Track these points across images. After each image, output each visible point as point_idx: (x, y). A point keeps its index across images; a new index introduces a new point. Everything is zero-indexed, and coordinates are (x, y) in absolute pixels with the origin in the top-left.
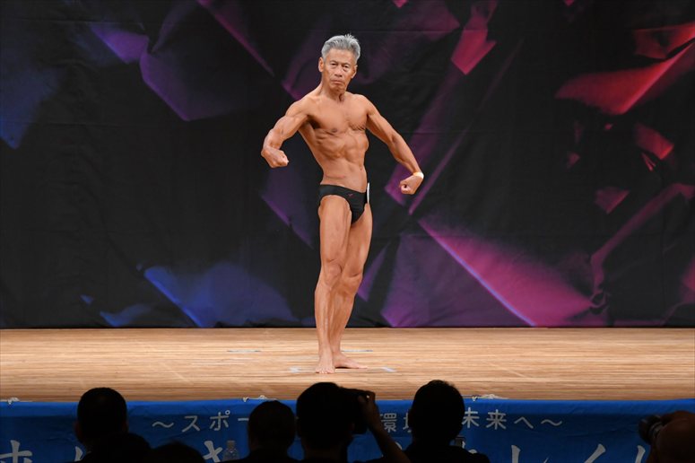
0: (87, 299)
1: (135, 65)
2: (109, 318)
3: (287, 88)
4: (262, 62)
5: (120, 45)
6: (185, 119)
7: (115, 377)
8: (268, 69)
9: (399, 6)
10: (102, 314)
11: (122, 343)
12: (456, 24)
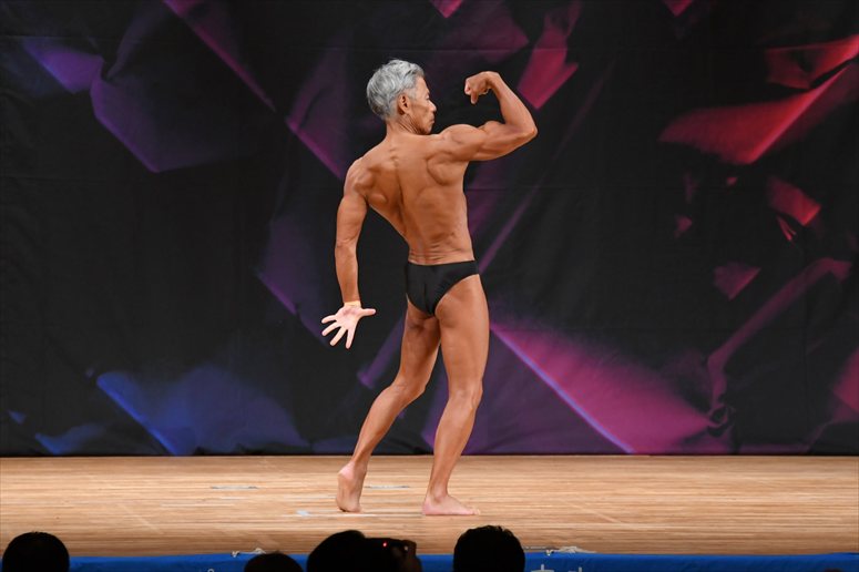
0: (17, 417)
1: (84, 96)
2: (46, 442)
3: (293, 127)
4: (260, 93)
5: (63, 68)
6: (154, 169)
7: (56, 524)
8: (268, 101)
9: (446, 15)
10: (38, 437)
11: (65, 477)
12: (525, 41)
